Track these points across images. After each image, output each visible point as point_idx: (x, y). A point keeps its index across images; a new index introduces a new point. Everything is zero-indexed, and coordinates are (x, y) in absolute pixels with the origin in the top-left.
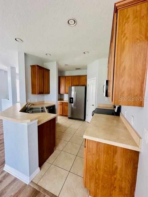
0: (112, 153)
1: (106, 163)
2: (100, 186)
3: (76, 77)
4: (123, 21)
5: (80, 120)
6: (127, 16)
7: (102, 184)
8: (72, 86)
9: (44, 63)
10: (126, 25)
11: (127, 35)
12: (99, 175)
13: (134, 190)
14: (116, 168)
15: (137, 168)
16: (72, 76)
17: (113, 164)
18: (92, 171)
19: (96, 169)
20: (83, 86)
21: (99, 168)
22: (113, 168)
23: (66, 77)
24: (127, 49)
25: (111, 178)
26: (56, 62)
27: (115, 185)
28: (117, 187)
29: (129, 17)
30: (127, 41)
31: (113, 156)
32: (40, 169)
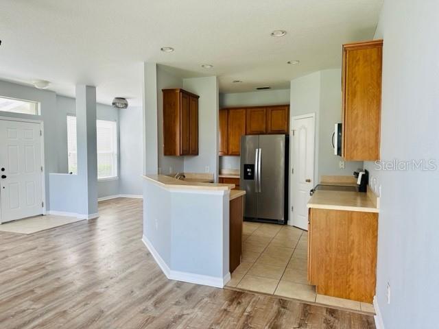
0: (347, 223)
1: (339, 239)
2: (333, 274)
3: (259, 109)
4: (352, 63)
5: (275, 222)
6: (358, 58)
7: (336, 271)
8: (246, 134)
9: (184, 80)
10: (357, 68)
11: (358, 79)
12: (331, 259)
13: (376, 266)
14: (353, 242)
15: (376, 237)
16: (246, 108)
17: (348, 238)
18: (321, 255)
19: (327, 251)
20: (279, 132)
21: (330, 249)
22: (348, 243)
23: (231, 111)
24: (358, 94)
25: (347, 259)
26: (215, 77)
27: (352, 268)
28: (356, 269)
29: (359, 60)
30: (359, 85)
31: (348, 227)
32: (231, 277)
